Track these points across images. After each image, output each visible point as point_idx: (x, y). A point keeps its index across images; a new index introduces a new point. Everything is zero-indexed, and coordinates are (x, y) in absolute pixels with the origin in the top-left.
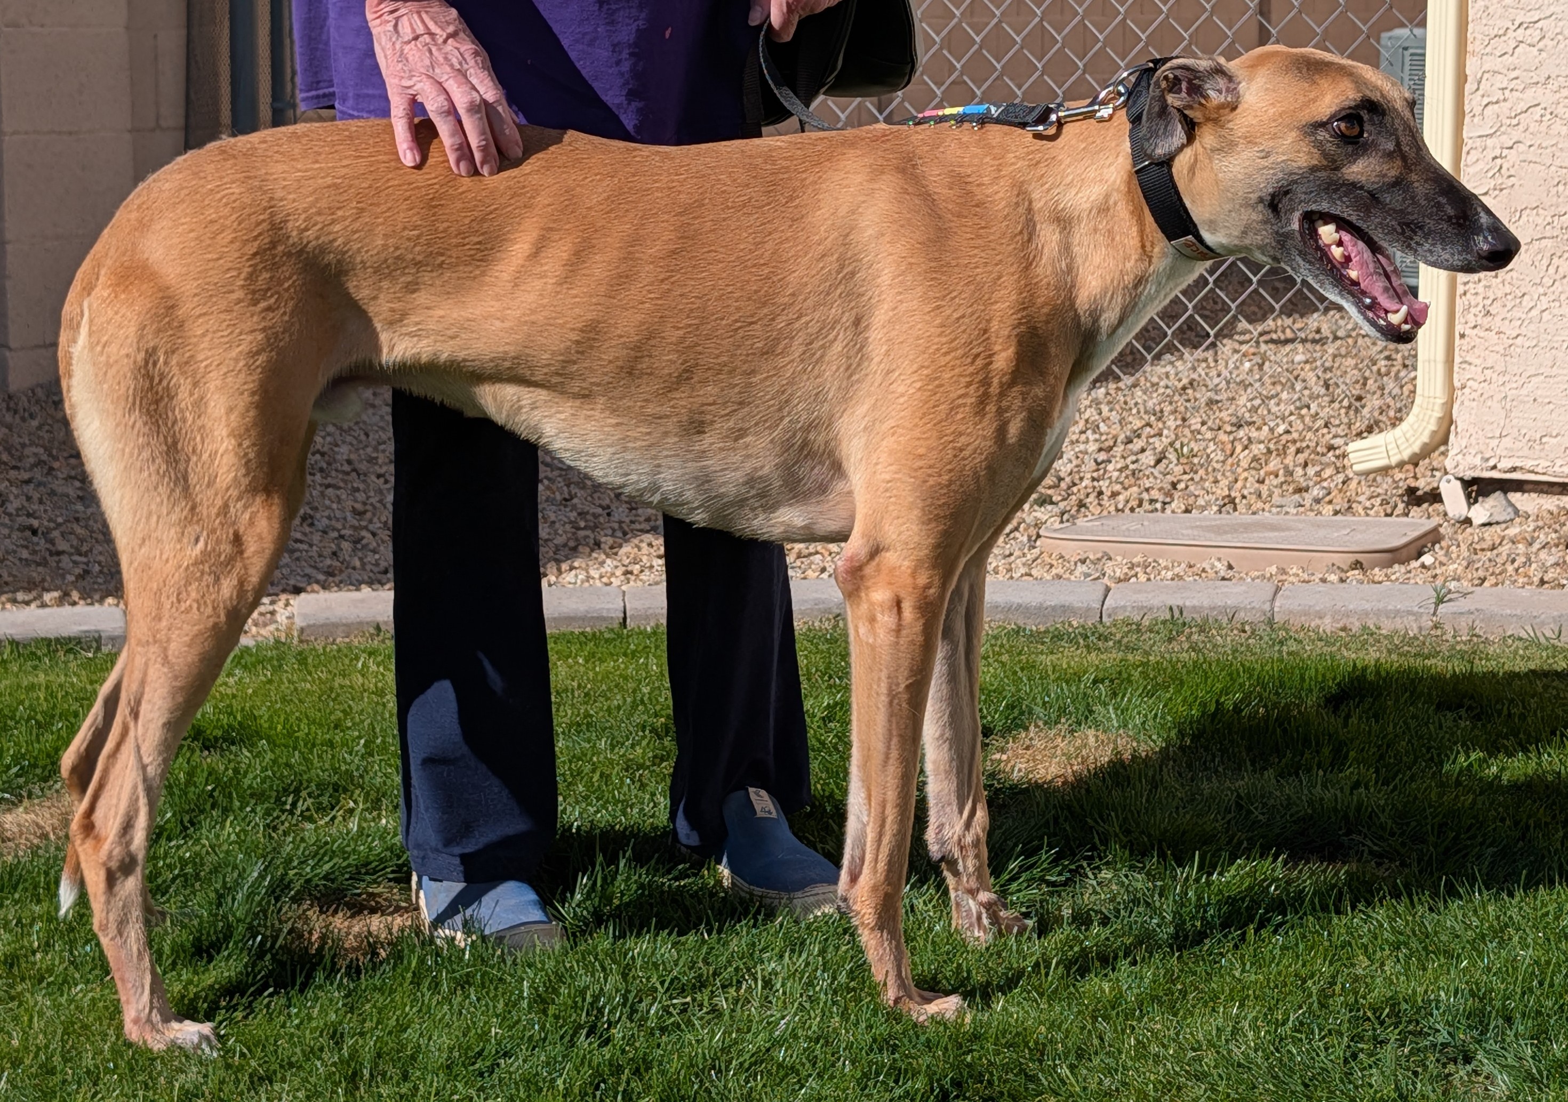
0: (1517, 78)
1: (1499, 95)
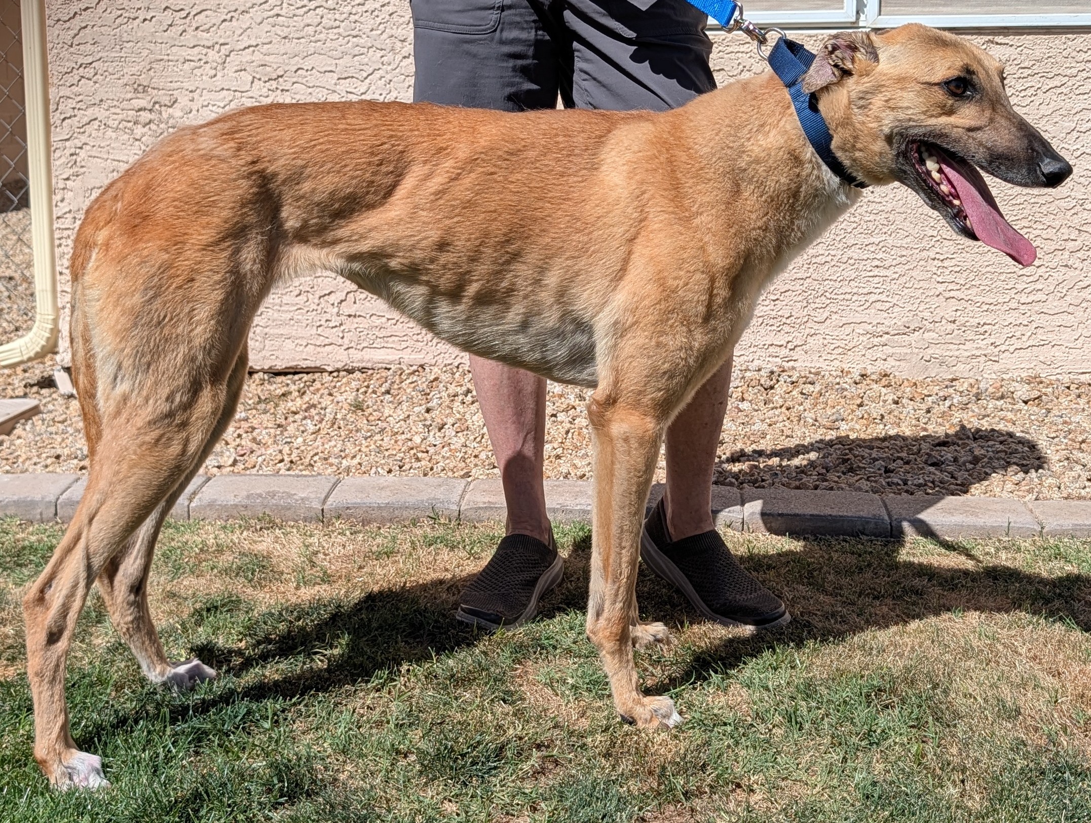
0: (81, 101)
1: (71, 113)
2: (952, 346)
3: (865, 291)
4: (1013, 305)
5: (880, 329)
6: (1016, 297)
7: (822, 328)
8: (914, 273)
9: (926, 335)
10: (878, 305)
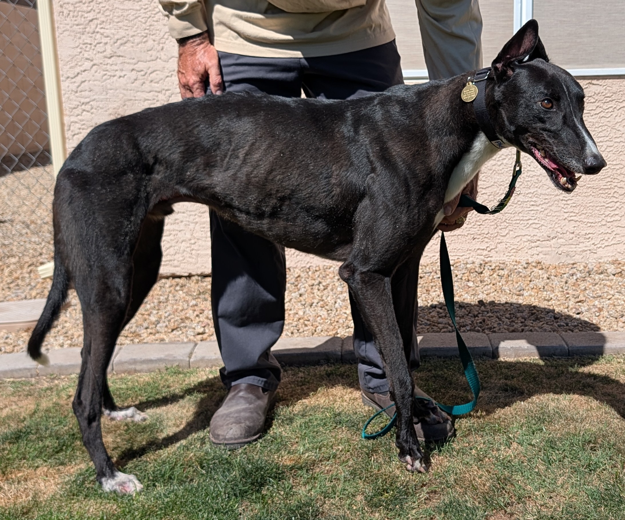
0: (84, 124)
1: (77, 131)
2: (572, 246)
3: (527, 218)
4: (604, 223)
5: (535, 238)
6: (605, 219)
7: (505, 239)
8: (552, 208)
9: (559, 241)
10: (534, 226)
